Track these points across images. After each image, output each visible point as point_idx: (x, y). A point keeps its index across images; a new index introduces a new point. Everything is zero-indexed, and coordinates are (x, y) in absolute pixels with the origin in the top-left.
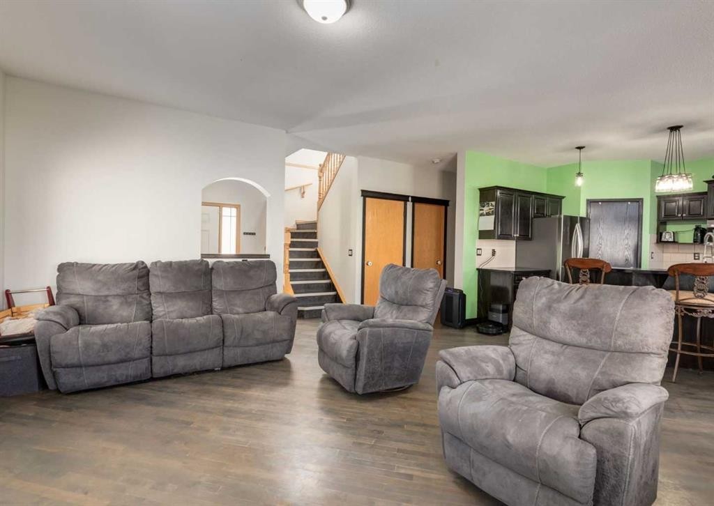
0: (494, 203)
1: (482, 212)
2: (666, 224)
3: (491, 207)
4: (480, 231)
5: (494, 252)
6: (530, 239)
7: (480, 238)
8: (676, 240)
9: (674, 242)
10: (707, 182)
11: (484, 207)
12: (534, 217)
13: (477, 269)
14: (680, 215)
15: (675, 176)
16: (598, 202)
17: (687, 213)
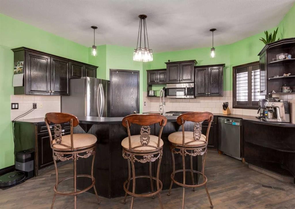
0: (23, 62)
1: (15, 70)
2: (152, 87)
3: (21, 66)
4: (15, 88)
5: (35, 106)
6: (69, 95)
7: (15, 94)
8: (155, 95)
9: (154, 96)
10: (166, 63)
11: (16, 66)
12: (71, 79)
13: (13, 121)
14: (156, 81)
15: (143, 50)
16: (116, 71)
17: (159, 80)
